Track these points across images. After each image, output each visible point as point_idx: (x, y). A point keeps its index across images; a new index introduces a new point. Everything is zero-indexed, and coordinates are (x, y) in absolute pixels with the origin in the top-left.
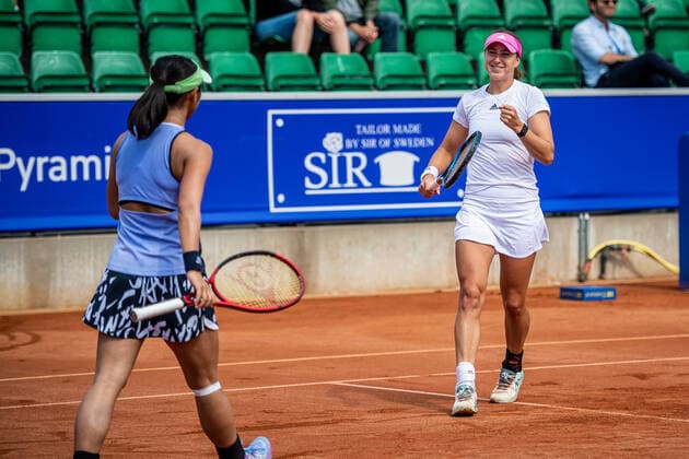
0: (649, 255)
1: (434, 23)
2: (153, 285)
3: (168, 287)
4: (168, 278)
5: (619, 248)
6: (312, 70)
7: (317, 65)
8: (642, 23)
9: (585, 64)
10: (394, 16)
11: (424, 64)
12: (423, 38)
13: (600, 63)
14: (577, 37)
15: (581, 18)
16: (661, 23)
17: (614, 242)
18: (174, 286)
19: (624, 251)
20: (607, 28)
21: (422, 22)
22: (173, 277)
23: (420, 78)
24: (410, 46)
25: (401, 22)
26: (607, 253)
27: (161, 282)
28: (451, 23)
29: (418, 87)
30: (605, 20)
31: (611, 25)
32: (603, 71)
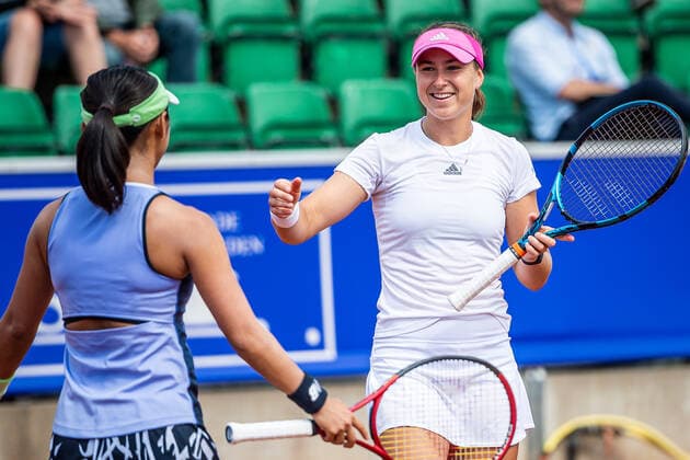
0: (653, 443)
1: (260, 31)
2: (110, 448)
3: (133, 448)
4: (132, 437)
5: (599, 432)
6: (39, 118)
7: (49, 109)
8: (632, 24)
9: (532, 99)
10: (188, 18)
11: (242, 105)
12: (240, 59)
13: (559, 98)
14: (518, 52)
15: (521, 17)
16: (669, 24)
17: (591, 419)
18: (143, 446)
19: (608, 438)
20: (570, 34)
21: (237, 29)
22: (141, 433)
23: (236, 130)
24: (218, 73)
25: (200, 30)
26: (578, 441)
27: (123, 443)
28: (290, 29)
29: (233, 146)
30: (567, 19)
31: (579, 29)
32: (565, 112)
